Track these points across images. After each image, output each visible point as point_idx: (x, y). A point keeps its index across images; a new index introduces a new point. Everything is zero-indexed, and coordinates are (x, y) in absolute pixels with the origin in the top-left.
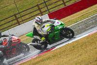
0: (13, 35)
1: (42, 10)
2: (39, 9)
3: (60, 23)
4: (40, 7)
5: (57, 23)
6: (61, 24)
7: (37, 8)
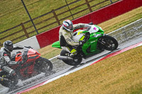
0: (29, 47)
1: (28, 31)
2: (24, 29)
3: (97, 30)
4: (26, 26)
5: (94, 29)
6: (99, 31)
7: (21, 28)
